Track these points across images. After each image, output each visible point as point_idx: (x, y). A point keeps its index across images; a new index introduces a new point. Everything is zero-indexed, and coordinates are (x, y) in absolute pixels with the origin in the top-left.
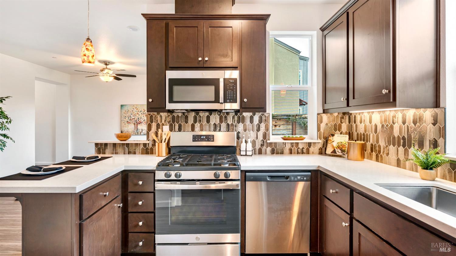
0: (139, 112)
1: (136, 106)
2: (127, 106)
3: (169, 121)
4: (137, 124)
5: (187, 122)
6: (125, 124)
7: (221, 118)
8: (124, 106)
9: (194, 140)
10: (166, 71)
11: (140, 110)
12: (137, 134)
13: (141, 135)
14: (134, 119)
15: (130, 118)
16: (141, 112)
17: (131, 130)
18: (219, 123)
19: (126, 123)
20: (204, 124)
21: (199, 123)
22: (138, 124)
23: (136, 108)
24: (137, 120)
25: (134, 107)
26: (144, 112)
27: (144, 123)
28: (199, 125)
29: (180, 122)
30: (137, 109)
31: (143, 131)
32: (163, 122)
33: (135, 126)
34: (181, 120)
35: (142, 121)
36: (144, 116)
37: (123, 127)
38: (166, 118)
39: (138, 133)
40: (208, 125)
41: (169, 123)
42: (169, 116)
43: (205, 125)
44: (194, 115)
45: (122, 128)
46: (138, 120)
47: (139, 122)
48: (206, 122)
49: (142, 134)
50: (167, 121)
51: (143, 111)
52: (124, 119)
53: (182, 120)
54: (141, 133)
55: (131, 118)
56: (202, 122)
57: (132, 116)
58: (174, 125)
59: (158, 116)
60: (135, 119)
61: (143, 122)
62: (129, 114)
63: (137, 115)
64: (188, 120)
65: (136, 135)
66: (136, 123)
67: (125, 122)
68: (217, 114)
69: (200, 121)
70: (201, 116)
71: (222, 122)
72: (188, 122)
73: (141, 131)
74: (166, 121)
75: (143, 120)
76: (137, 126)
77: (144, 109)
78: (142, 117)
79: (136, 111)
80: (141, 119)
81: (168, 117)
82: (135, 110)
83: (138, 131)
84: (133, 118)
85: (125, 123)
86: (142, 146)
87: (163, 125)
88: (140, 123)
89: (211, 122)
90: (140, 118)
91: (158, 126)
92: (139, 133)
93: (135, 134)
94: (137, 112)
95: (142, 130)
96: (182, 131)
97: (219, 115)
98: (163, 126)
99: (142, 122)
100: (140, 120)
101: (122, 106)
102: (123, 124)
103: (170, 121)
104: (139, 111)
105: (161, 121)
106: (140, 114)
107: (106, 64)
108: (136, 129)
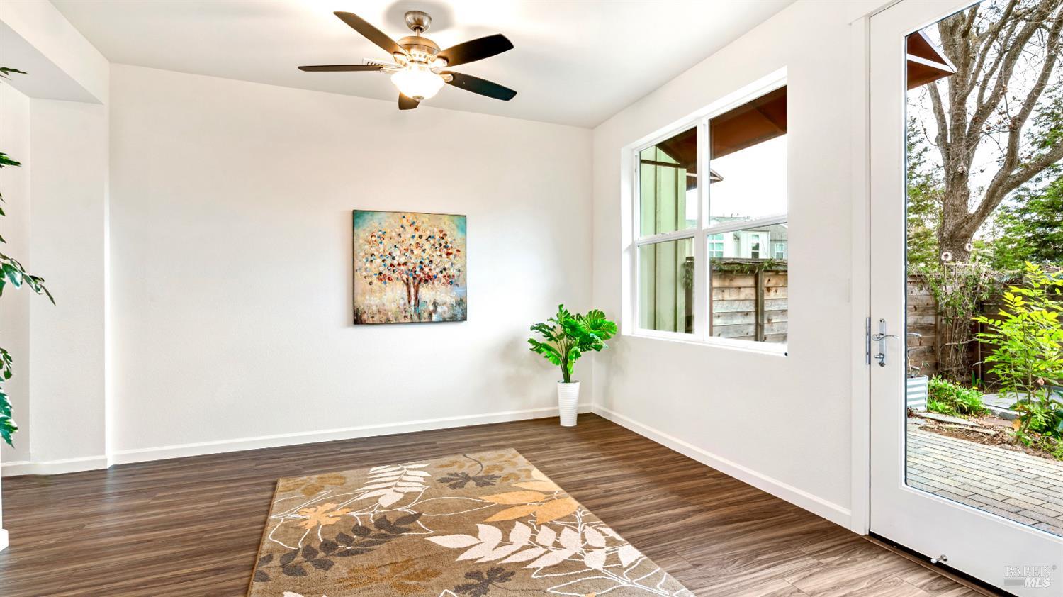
0: (423, 241)
1: (411, 218)
2: (377, 216)
4: (417, 282)
6: (370, 283)
8: (367, 216)
11: (428, 233)
12: (416, 318)
13: (431, 322)
14: (405, 264)
15: (389, 262)
16: (432, 241)
17: (393, 307)
19: (374, 279)
22: (420, 281)
23: (414, 223)
24: (418, 269)
25: (404, 220)
26: (443, 242)
27: (443, 280)
30: (416, 229)
31: (440, 309)
33: (409, 292)
35: (434, 273)
36: (441, 255)
37: (363, 294)
39: (419, 315)
45: (358, 298)
46: (422, 269)
47: (422, 275)
49: (434, 317)
51: (437, 237)
52: (368, 265)
54: (431, 315)
55: (395, 262)
57: (396, 253)
60: (411, 266)
61: (440, 275)
62: (385, 247)
63: (416, 252)
65: (412, 323)
66: (414, 278)
67: (371, 276)
73: (431, 308)
75: (438, 270)
76: (417, 292)
77: (441, 231)
78: (436, 260)
79: (413, 237)
80: (433, 266)
82: (410, 231)
83: (421, 308)
84: (403, 260)
85: (369, 280)
88: (426, 281)
90: (427, 262)
92: (425, 315)
93: (408, 320)
94: (417, 239)
95: (435, 304)
99: (436, 277)
100: (426, 270)
101: (357, 215)
102: (361, 284)
104: (425, 237)
106: (427, 246)
107: (418, 27)
108: (413, 302)
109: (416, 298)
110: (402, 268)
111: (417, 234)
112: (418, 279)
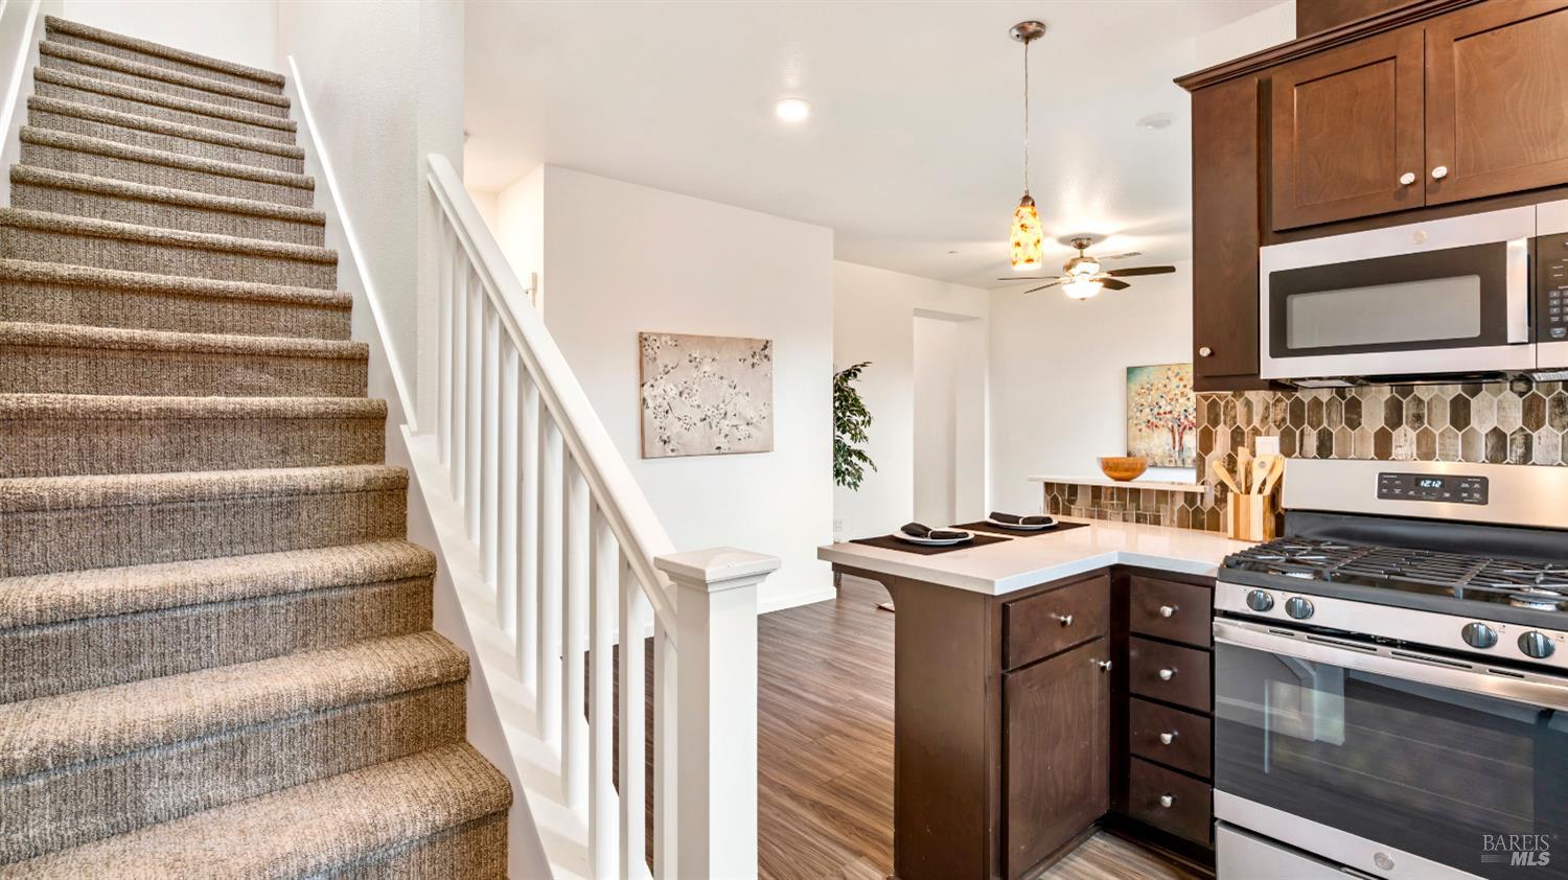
1: (1176, 370)
2: (1145, 370)
3: (1279, 417)
4: (1181, 429)
5: (1354, 423)
6: (1140, 430)
7: (1531, 405)
8: (1138, 371)
9: (1384, 491)
10: (1261, 249)
12: (1180, 463)
14: (1170, 412)
15: (1156, 410)
17: (1160, 452)
18: (1522, 429)
19: (1143, 426)
20: (1437, 433)
21: (1415, 429)
23: (1178, 374)
24: (1182, 417)
25: (1170, 372)
28: (1413, 435)
29: (1325, 424)
30: (1181, 379)
32: (1256, 422)
33: (1174, 438)
34: (1329, 415)
37: (1135, 439)
38: (1267, 408)
39: (1183, 460)
40: (1460, 434)
41: (1279, 427)
42: (1279, 400)
43: (1442, 434)
44: (1388, 396)
45: (1131, 443)
46: (1186, 417)
47: (1186, 423)
48: (1448, 424)
50: (1270, 419)
52: (1138, 414)
53: (1334, 417)
55: (1162, 411)
56: (1426, 425)
57: (1162, 402)
58: (1298, 432)
59: (1238, 403)
60: (1175, 415)
62: (1152, 397)
64: (1361, 417)
66: (1179, 426)
67: (1140, 424)
68: (1511, 389)
69: (1419, 418)
70: (1423, 398)
71: (1539, 425)
72: (1360, 424)
74: (1266, 418)
76: (1181, 438)
79: (1178, 387)
81: (1274, 405)
82: (1175, 381)
83: (1185, 454)
84: (1168, 409)
85: (1139, 427)
86: (1180, 502)
87: (1256, 432)
88: (1190, 428)
89: (1474, 423)
90: (1192, 410)
91: (1237, 438)
93: (1172, 465)
94: (1181, 389)
96: (1334, 455)
97: (1521, 394)
98: (1258, 439)
100: (1191, 418)
101: (1130, 371)
102: (1134, 430)
103: (1284, 419)
105: (1249, 422)
107: (1081, 246)
108: (1177, 449)
109: (1181, 444)
110: (1168, 416)
111: (1182, 384)
112: (1182, 426)
